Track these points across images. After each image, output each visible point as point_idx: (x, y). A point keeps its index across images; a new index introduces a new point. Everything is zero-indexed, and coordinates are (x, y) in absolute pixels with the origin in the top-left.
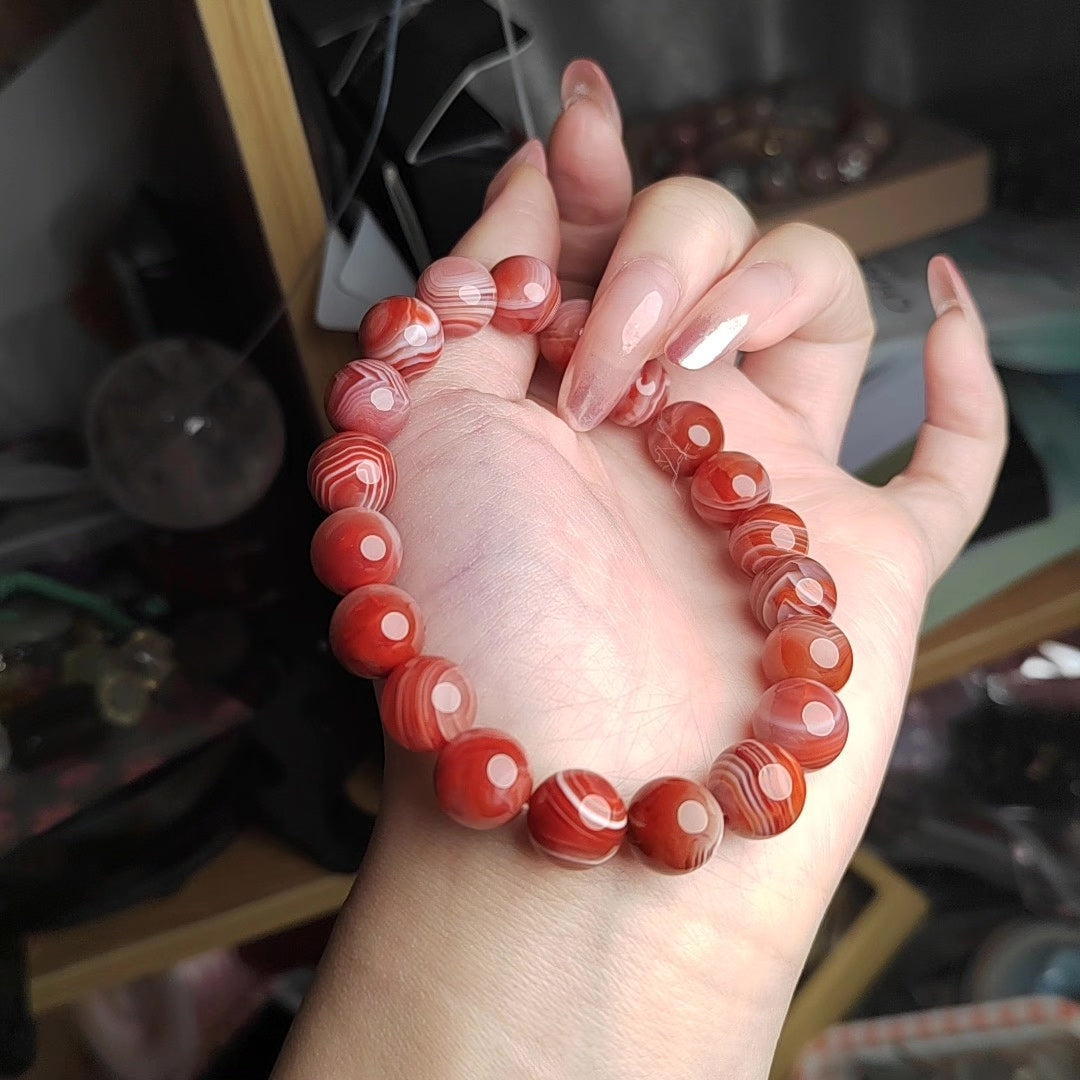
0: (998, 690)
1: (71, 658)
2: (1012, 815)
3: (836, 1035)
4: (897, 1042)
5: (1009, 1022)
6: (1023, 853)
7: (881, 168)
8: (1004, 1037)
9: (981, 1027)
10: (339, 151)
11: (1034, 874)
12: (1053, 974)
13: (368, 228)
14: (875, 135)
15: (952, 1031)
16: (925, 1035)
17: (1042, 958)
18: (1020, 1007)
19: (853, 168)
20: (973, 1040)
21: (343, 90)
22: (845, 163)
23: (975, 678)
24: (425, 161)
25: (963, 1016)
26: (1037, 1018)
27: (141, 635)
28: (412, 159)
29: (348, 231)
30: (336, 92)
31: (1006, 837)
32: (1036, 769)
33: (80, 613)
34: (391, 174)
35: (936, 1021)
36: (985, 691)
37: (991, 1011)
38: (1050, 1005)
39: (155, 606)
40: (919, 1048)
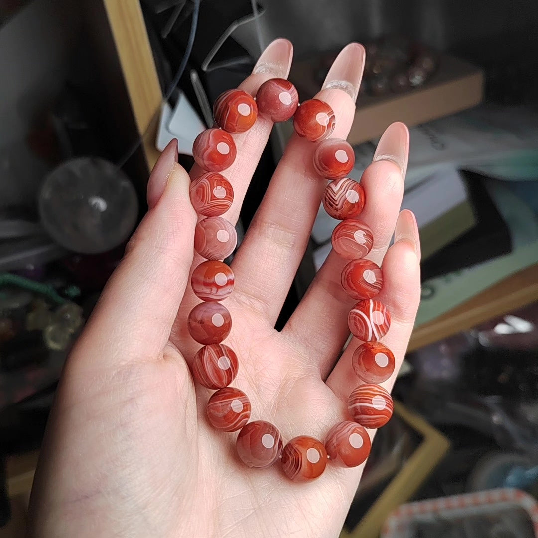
0: (483, 339)
1: (31, 317)
2: (491, 400)
3: (404, 509)
4: (435, 511)
5: (490, 501)
6: (496, 419)
7: (431, 80)
8: (488, 508)
9: (477, 504)
10: (167, 66)
11: (501, 429)
12: (511, 478)
13: (183, 103)
14: (427, 63)
15: (462, 506)
16: (449, 508)
17: (505, 470)
18: (496, 494)
19: (417, 79)
20: (473, 510)
21: (169, 35)
22: (413, 77)
23: (473, 333)
24: (210, 70)
25: (468, 498)
26: (504, 499)
27: (66, 306)
28: (205, 68)
29: (173, 104)
30: (165, 36)
31: (488, 411)
32: (503, 378)
33: (36, 294)
34: (194, 76)
35: (455, 501)
36: (477, 340)
37: (482, 496)
38: (510, 493)
39: (74, 291)
40: (446, 514)
